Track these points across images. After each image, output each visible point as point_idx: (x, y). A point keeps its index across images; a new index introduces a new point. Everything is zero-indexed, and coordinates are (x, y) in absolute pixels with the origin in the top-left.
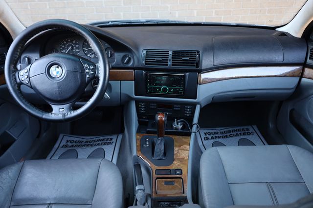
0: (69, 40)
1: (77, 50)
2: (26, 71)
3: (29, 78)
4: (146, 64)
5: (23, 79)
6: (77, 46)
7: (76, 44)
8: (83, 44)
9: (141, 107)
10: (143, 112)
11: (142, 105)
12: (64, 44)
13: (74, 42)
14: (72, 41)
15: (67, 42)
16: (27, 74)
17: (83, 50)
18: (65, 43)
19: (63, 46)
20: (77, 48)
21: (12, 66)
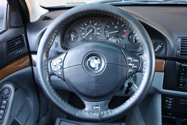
0: (90, 22)
1: (98, 33)
2: (60, 61)
3: (63, 69)
4: (181, 54)
5: (56, 70)
6: (98, 29)
7: (97, 26)
8: (106, 27)
9: (168, 103)
10: (170, 108)
11: (170, 101)
12: (84, 27)
13: (95, 24)
14: (93, 23)
15: (88, 24)
16: (61, 64)
17: (105, 33)
18: (86, 25)
19: (83, 29)
20: (98, 31)
21: (45, 55)
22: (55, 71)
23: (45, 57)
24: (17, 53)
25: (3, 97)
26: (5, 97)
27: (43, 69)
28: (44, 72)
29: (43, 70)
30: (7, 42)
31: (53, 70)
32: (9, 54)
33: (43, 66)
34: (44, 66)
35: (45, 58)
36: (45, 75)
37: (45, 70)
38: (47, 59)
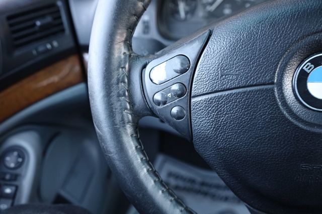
3: (190, 97)
21: (123, 39)
22: (158, 103)
23: (122, 44)
24: (41, 49)
25: (5, 174)
26: (12, 175)
27: (114, 94)
28: (117, 105)
29: (114, 98)
30: (9, 18)
31: (151, 97)
32: (18, 53)
33: (114, 80)
34: (118, 84)
35: (120, 50)
36: (118, 118)
37: (119, 96)
38: (130, 56)
